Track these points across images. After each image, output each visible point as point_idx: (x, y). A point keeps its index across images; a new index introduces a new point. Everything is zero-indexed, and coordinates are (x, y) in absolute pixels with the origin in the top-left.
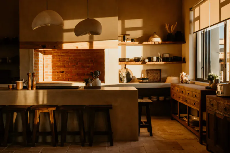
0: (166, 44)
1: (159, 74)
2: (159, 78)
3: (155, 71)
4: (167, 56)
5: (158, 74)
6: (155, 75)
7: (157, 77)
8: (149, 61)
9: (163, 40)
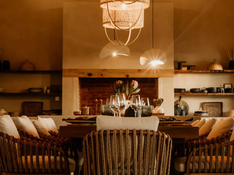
0: (228, 73)
1: (220, 107)
2: (219, 112)
3: (215, 104)
4: (229, 86)
5: (218, 107)
6: (215, 108)
7: (218, 111)
8: (208, 92)
9: (224, 68)
